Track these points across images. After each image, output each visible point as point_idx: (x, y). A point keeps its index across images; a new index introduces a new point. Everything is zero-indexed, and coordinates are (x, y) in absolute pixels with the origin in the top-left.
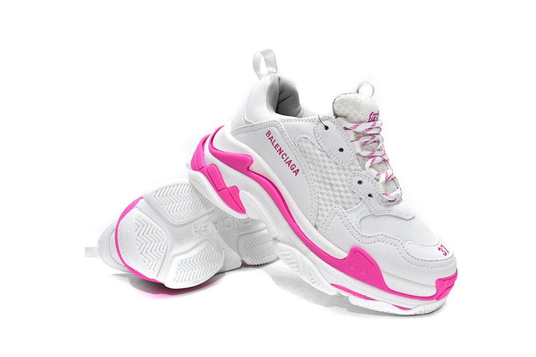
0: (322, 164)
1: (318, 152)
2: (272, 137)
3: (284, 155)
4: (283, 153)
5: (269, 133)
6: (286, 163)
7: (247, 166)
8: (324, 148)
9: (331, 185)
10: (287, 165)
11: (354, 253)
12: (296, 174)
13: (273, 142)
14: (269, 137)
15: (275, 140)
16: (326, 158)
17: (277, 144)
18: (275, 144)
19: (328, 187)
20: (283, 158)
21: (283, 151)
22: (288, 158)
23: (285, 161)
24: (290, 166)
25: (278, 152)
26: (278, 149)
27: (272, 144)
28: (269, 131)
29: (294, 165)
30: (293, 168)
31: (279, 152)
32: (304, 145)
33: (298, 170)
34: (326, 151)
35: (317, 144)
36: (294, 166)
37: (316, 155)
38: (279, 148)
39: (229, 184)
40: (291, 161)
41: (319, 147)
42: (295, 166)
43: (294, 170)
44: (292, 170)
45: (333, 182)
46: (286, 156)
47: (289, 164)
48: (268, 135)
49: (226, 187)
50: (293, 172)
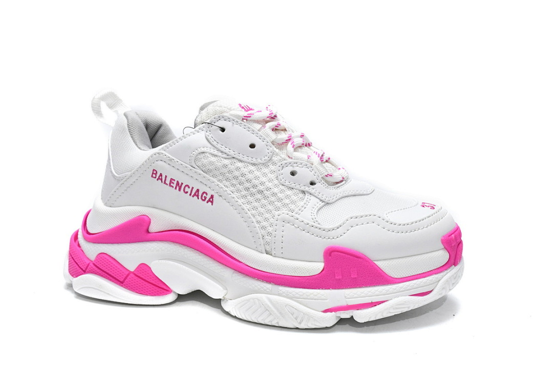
0: (237, 173)
1: (227, 162)
2: (161, 175)
3: (187, 188)
4: (183, 186)
5: (154, 172)
6: (193, 196)
7: (145, 228)
8: (232, 153)
9: (261, 192)
10: (196, 197)
11: (330, 255)
12: (212, 202)
13: (165, 180)
14: (157, 177)
15: (166, 177)
16: (239, 164)
17: (172, 179)
18: (168, 182)
19: (259, 196)
20: (187, 192)
21: (182, 184)
22: (193, 188)
23: (190, 195)
24: (200, 197)
25: (176, 188)
26: (174, 185)
27: (165, 183)
28: (154, 170)
29: (204, 193)
30: (205, 198)
31: (178, 188)
32: (205, 161)
33: (212, 197)
34: (234, 156)
35: (220, 154)
36: (205, 195)
37: (225, 166)
38: (175, 182)
39: (132, 267)
40: (198, 191)
41: (225, 156)
42: (207, 194)
43: (207, 200)
44: (204, 200)
45: (261, 188)
46: (189, 187)
47: (198, 196)
48: (154, 176)
49: (130, 272)
50: (207, 202)
